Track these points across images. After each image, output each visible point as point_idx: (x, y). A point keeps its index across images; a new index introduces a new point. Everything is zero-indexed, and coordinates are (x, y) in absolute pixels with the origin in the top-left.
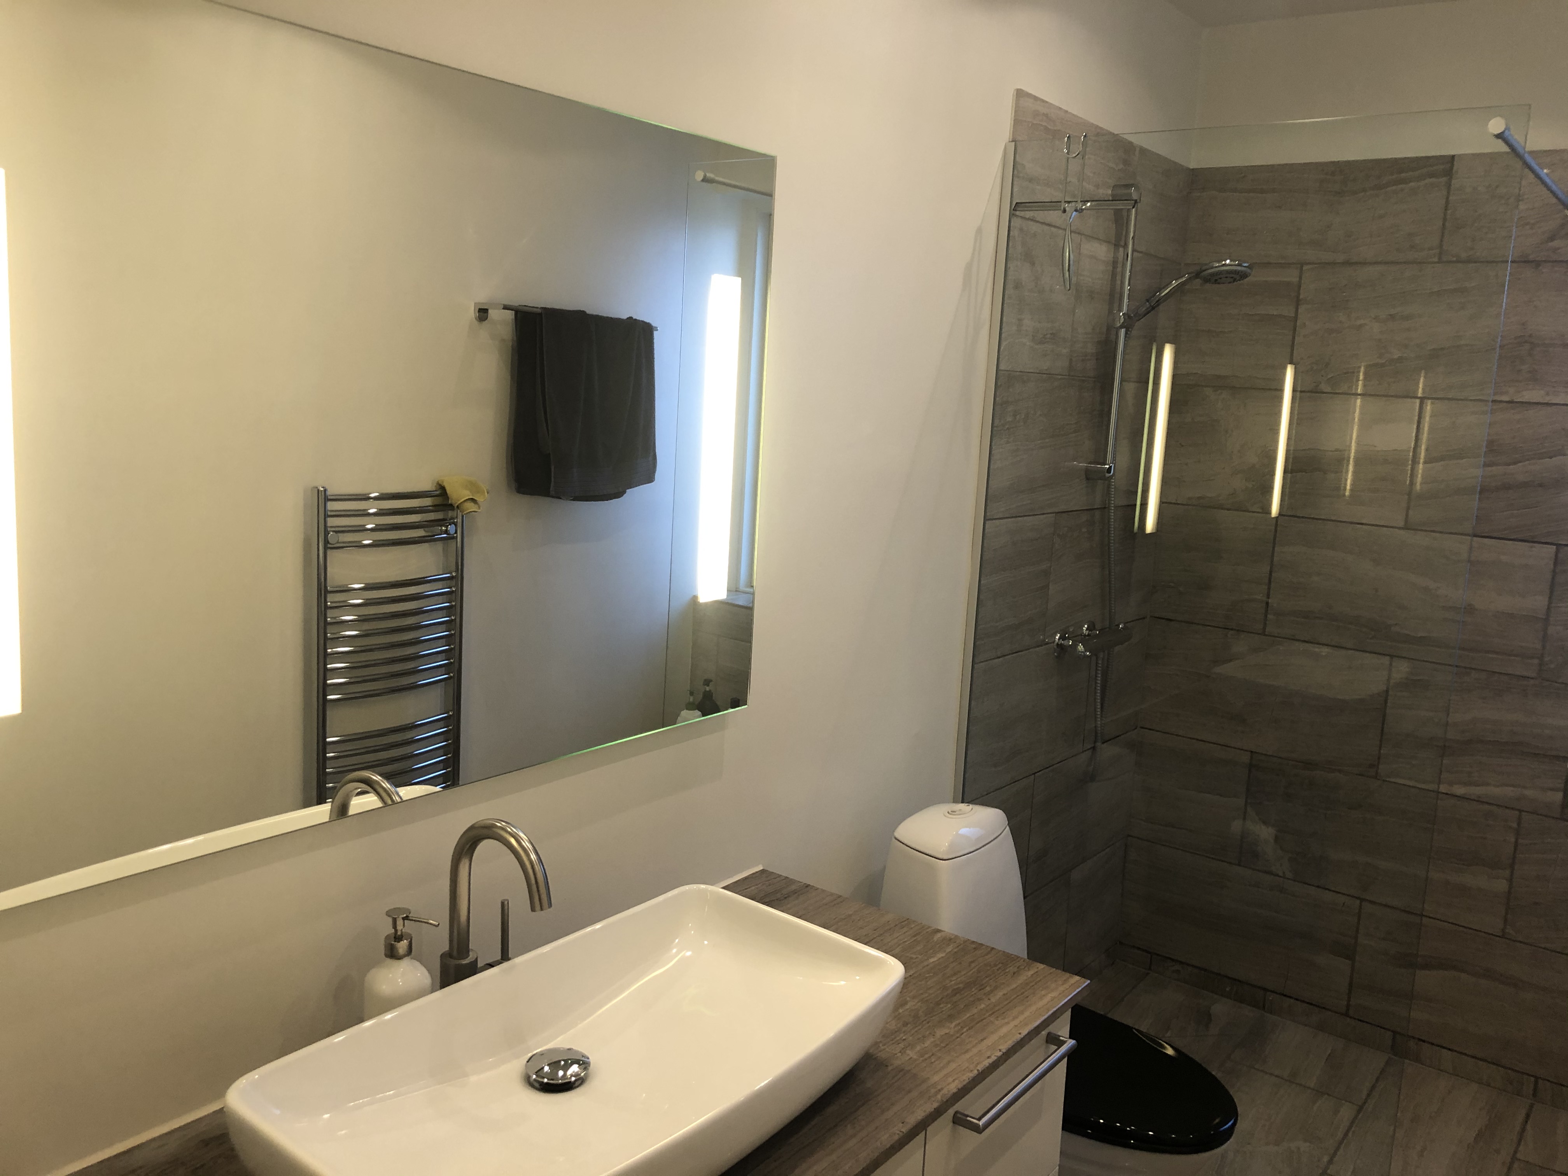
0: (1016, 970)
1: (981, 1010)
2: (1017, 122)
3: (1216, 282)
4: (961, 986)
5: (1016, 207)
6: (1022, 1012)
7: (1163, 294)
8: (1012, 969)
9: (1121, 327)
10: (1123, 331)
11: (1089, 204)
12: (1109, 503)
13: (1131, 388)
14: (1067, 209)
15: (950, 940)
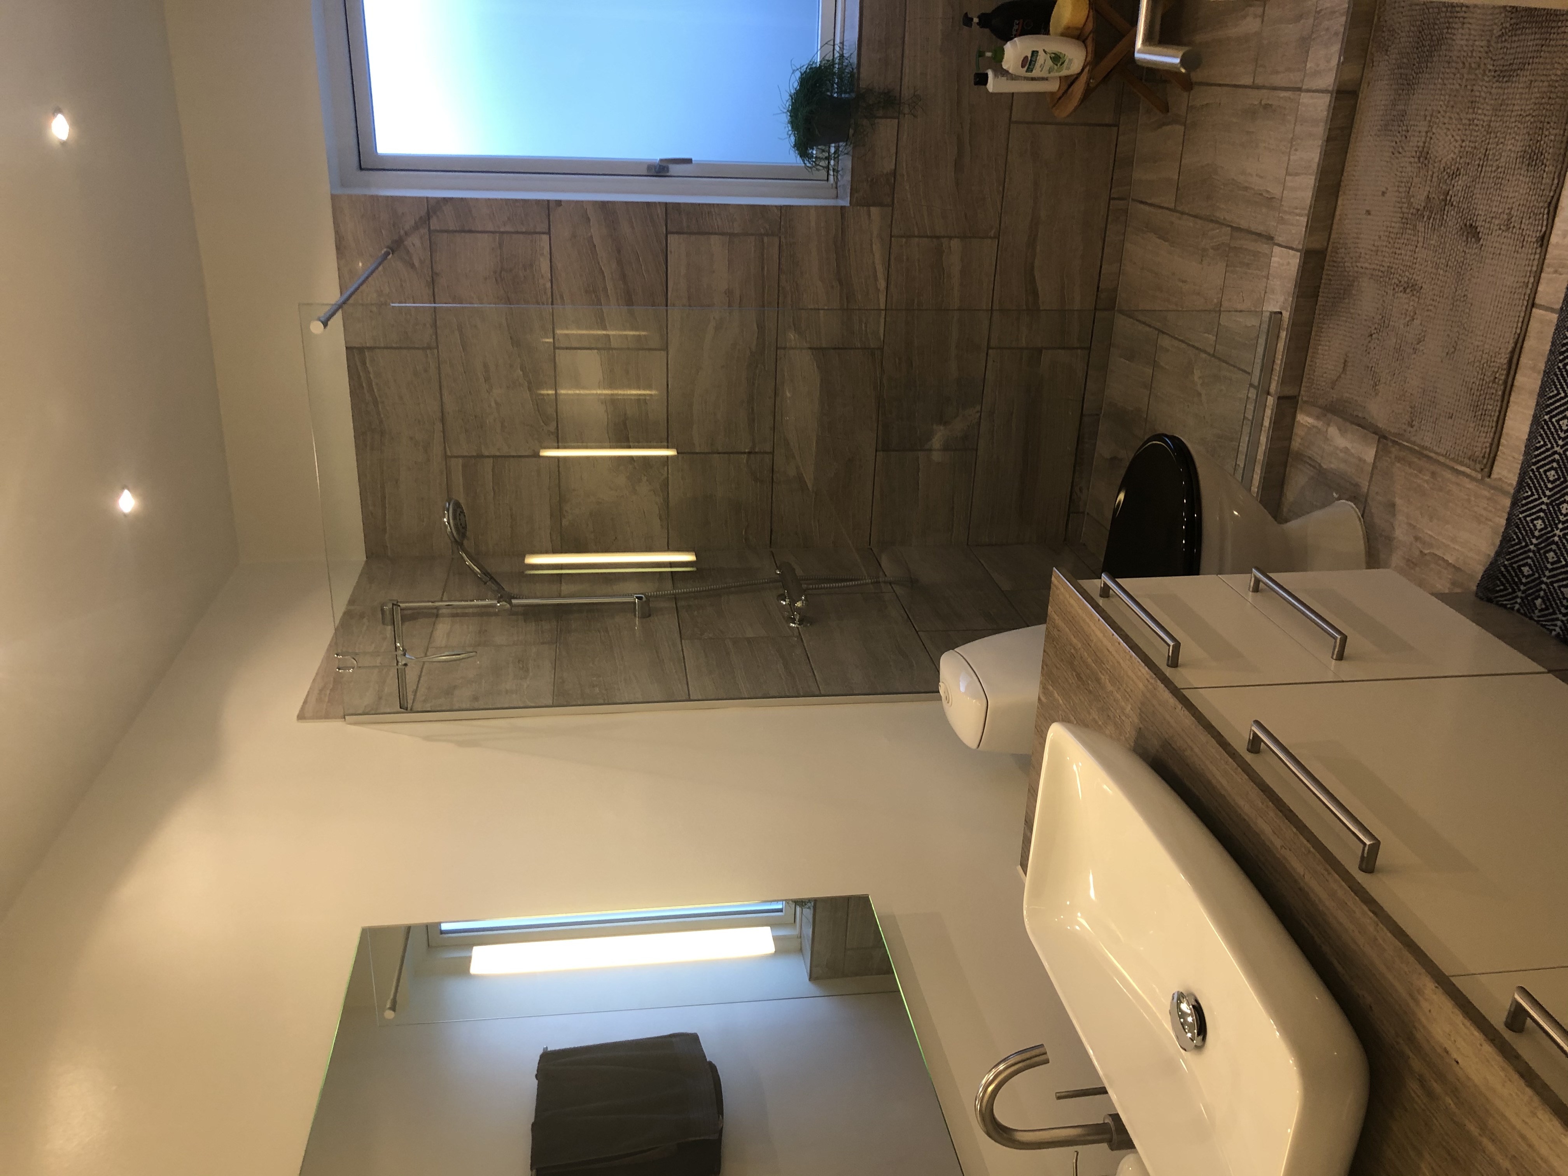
0: (1055, 630)
1: (1088, 655)
2: (327, 716)
3: (465, 528)
4: (1074, 674)
5: (404, 708)
6: (1084, 620)
7: (478, 570)
8: (1056, 633)
9: (510, 603)
10: (514, 601)
11: (398, 644)
12: (670, 594)
13: (565, 588)
14: (404, 663)
15: (1044, 688)
